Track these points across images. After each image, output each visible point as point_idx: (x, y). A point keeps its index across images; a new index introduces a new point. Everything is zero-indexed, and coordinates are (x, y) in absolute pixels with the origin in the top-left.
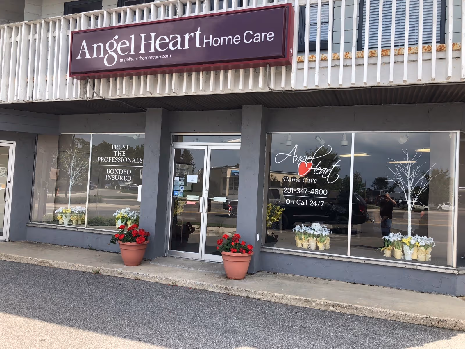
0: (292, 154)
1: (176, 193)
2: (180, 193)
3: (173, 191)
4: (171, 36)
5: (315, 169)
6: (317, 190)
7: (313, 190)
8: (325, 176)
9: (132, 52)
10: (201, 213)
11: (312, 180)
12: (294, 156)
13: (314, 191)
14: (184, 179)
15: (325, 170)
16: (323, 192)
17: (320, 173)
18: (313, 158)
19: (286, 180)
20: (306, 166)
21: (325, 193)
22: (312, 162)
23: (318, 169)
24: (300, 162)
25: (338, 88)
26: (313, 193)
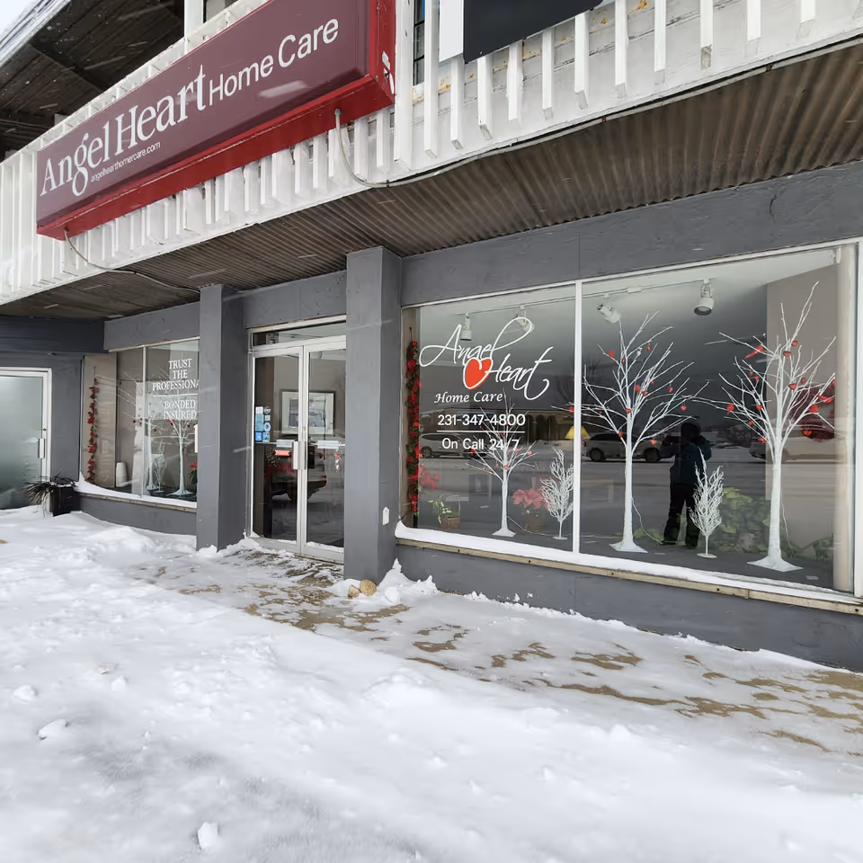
0: (452, 345)
1: (259, 437)
2: (264, 436)
3: (255, 432)
4: (159, 104)
5: (498, 371)
6: (503, 417)
7: (495, 416)
8: (519, 384)
9: (107, 158)
10: (297, 471)
11: (492, 396)
12: (455, 350)
13: (498, 419)
14: (269, 410)
15: (518, 373)
16: (516, 420)
17: (508, 379)
18: (493, 350)
19: (441, 400)
20: (481, 368)
21: (521, 421)
22: (490, 358)
23: (504, 372)
24: (467, 359)
25: (513, 145)
26: (495, 422)
